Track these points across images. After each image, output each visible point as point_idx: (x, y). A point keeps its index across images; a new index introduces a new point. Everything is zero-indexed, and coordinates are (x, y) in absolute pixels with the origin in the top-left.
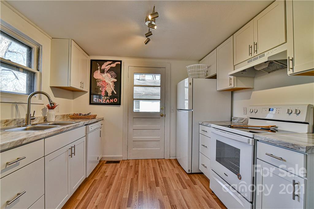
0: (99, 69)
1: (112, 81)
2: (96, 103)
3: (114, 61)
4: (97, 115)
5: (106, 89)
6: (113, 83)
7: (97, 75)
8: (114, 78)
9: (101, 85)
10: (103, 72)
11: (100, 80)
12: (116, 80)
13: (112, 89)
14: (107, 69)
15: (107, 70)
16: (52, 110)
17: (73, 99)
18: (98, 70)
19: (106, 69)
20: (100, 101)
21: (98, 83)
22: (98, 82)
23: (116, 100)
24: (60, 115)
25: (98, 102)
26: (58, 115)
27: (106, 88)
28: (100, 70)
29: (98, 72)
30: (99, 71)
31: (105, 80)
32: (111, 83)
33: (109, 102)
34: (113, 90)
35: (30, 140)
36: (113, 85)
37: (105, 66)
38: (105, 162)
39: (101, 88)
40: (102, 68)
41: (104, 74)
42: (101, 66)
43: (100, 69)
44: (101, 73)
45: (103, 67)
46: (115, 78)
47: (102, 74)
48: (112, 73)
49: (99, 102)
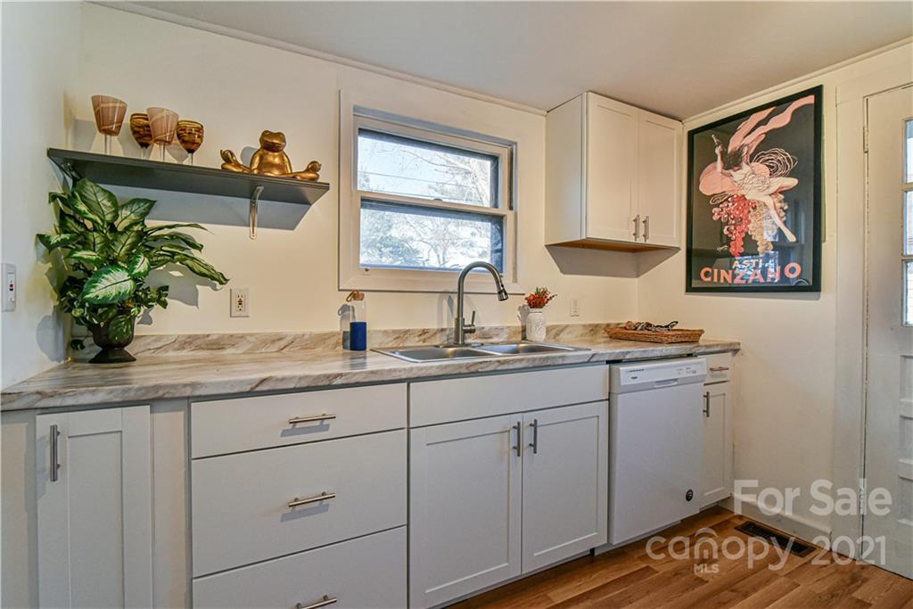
0: (719, 158)
1: (773, 189)
2: (712, 286)
3: (781, 104)
4: (702, 331)
5: (750, 226)
6: (782, 197)
7: (714, 181)
8: (785, 175)
9: (729, 215)
10: (732, 162)
11: (724, 198)
12: (792, 182)
13: (774, 223)
14: (749, 148)
15: (752, 151)
16: (538, 310)
17: (638, 276)
18: (716, 160)
19: (745, 150)
20: (725, 279)
21: (715, 210)
22: (718, 206)
23: (794, 271)
24: (579, 325)
25: (715, 280)
26: (573, 325)
27: (750, 222)
28: (722, 159)
29: (715, 168)
30: (719, 164)
31: (743, 192)
32: (769, 201)
33: (762, 280)
34: (779, 229)
35: (354, 378)
36: (778, 205)
37: (745, 139)
38: (740, 523)
39: (726, 227)
40: (730, 150)
41: (740, 168)
42: (726, 144)
43: (724, 154)
44: (727, 169)
45: (734, 144)
46: (791, 175)
47: (731, 172)
48: (773, 156)
49: (722, 281)
